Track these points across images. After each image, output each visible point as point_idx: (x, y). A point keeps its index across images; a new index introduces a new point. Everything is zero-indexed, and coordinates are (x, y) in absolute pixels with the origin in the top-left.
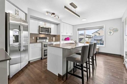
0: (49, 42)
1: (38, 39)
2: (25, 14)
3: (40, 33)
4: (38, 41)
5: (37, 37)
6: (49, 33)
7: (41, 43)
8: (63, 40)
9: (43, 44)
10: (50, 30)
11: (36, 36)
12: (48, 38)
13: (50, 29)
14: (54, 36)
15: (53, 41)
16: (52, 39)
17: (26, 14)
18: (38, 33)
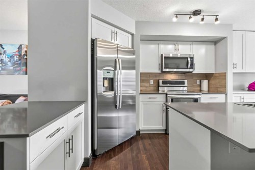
0: (188, 92)
1: (161, 84)
2: (130, 36)
3: (164, 70)
4: (161, 89)
5: (159, 80)
6: (187, 68)
7: (165, 95)
8: (243, 90)
9: (168, 98)
10: (189, 61)
11: (158, 78)
12: (186, 81)
13: (189, 59)
14: (207, 76)
15: (201, 91)
16: (200, 85)
17: (132, 35)
18: (160, 72)
